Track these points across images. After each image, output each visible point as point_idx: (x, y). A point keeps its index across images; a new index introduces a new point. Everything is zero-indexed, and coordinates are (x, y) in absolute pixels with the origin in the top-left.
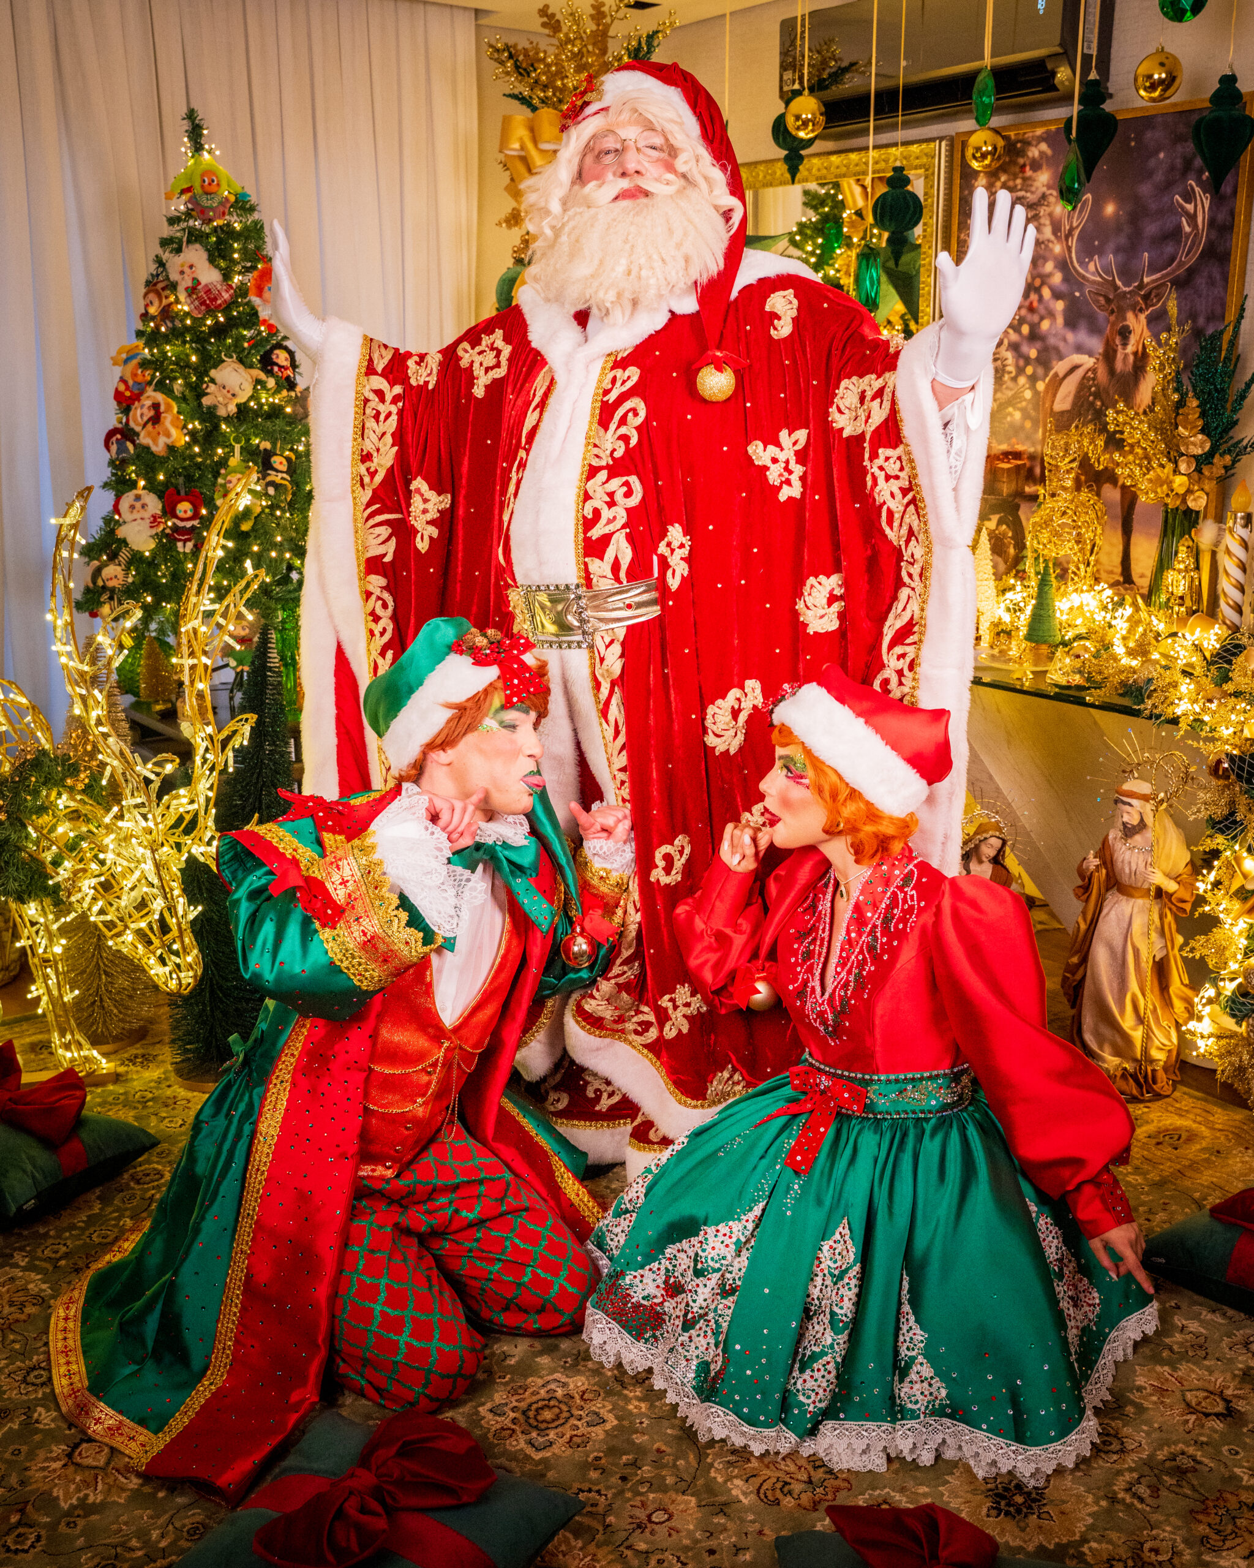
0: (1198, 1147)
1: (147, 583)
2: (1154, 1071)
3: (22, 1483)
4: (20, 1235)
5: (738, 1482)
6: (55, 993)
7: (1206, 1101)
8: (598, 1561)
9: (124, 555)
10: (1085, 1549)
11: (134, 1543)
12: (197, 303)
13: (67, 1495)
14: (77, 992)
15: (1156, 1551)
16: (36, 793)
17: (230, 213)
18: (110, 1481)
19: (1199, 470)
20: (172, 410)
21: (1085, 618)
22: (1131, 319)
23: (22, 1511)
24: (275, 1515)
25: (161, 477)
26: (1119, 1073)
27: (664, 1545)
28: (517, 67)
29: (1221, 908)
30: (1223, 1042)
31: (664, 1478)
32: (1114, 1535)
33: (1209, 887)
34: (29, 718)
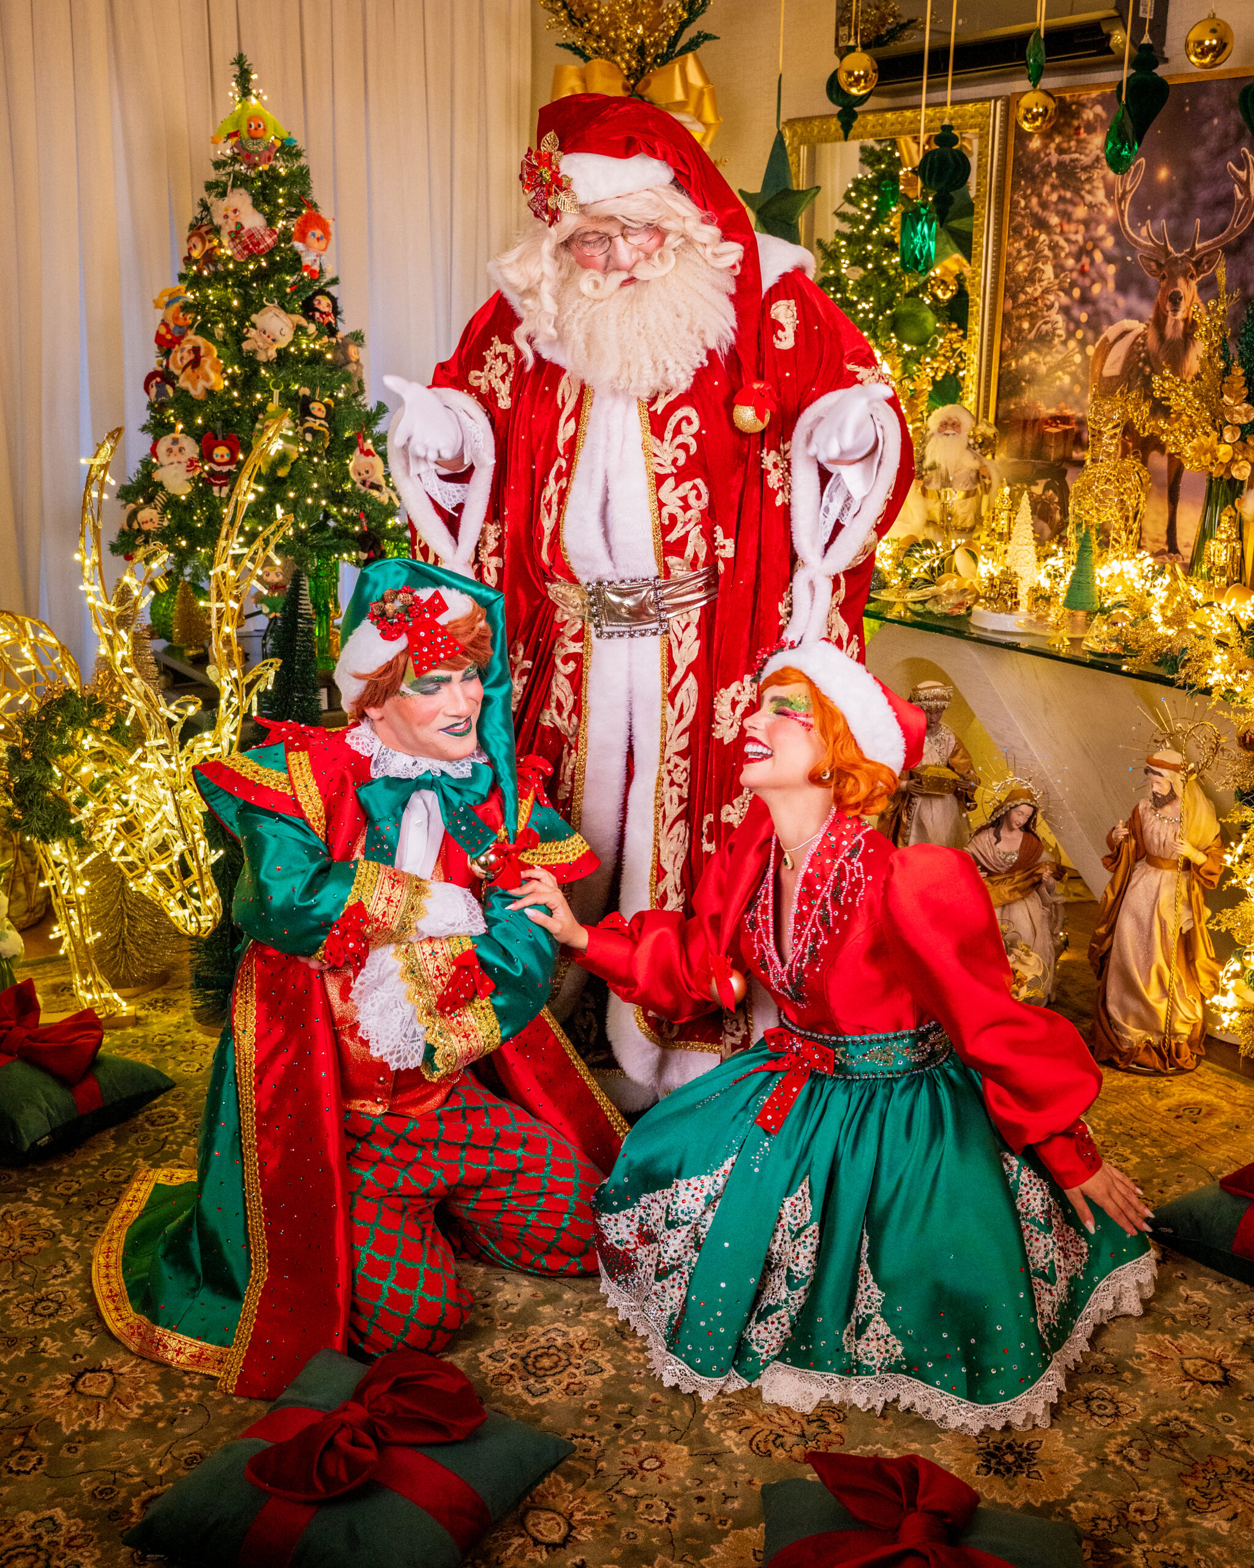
0: (1218, 1121)
1: (182, 527)
2: (1178, 1045)
3: (26, 1408)
4: (33, 1171)
5: (731, 1433)
6: (78, 934)
7: (1228, 1075)
8: (587, 1504)
9: (160, 498)
10: (1071, 1508)
11: (133, 1469)
12: (240, 247)
13: (70, 1423)
14: (99, 934)
15: (1142, 1512)
16: (61, 733)
17: (276, 158)
18: (112, 1410)
19: (1243, 439)
20: (212, 354)
21: (1124, 585)
22: (1182, 285)
23: (25, 1435)
24: (269, 1444)
25: (199, 421)
26: (1142, 1046)
27: (653, 1491)
28: (571, 16)
29: (1248, 881)
30: (1246, 1016)
31: (658, 1427)
32: (1101, 1495)
33: (1237, 860)
34: (58, 659)
